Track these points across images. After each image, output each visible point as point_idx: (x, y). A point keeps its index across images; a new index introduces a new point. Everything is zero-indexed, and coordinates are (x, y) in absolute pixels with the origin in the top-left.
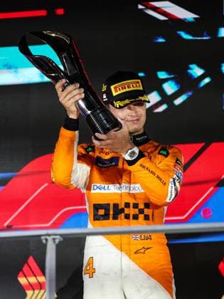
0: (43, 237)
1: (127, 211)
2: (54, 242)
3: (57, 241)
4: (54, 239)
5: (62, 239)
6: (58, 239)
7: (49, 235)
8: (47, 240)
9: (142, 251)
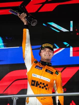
0: (12, 98)
1: (40, 85)
2: (16, 99)
3: (17, 99)
4: (16, 98)
5: (18, 98)
6: (17, 98)
7: (14, 97)
8: (13, 98)
9: (43, 99)
